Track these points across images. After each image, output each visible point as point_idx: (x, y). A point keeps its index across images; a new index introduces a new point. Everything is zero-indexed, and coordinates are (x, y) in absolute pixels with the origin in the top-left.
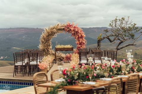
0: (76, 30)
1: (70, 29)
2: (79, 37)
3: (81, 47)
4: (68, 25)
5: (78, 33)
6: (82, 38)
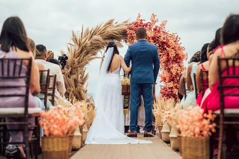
0: (161, 39)
2: (168, 60)
4: (139, 22)
5: (165, 47)
6: (179, 62)
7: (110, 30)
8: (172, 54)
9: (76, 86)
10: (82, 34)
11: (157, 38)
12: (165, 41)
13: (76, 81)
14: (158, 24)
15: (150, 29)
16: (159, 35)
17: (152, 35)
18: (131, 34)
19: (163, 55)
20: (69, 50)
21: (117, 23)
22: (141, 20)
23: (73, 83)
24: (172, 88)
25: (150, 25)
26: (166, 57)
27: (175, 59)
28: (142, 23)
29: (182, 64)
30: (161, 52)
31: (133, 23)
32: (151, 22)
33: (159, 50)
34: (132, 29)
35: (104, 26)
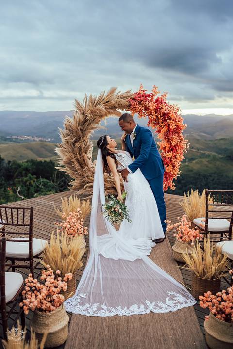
1: (145, 106)
3: (175, 156)
4: (142, 93)
5: (167, 118)
6: (178, 133)
7: (114, 100)
8: (173, 127)
9: (80, 155)
10: (86, 102)
11: (158, 110)
12: (166, 112)
14: (159, 95)
15: (151, 100)
16: (161, 106)
17: (155, 107)
18: (134, 105)
19: (164, 126)
20: (75, 118)
21: (119, 92)
22: (144, 91)
23: (77, 150)
24: (171, 158)
26: (166, 129)
27: (175, 130)
28: (144, 94)
29: (181, 134)
30: (162, 123)
31: (136, 93)
32: (153, 93)
33: (160, 121)
34: (135, 100)
35: (108, 96)
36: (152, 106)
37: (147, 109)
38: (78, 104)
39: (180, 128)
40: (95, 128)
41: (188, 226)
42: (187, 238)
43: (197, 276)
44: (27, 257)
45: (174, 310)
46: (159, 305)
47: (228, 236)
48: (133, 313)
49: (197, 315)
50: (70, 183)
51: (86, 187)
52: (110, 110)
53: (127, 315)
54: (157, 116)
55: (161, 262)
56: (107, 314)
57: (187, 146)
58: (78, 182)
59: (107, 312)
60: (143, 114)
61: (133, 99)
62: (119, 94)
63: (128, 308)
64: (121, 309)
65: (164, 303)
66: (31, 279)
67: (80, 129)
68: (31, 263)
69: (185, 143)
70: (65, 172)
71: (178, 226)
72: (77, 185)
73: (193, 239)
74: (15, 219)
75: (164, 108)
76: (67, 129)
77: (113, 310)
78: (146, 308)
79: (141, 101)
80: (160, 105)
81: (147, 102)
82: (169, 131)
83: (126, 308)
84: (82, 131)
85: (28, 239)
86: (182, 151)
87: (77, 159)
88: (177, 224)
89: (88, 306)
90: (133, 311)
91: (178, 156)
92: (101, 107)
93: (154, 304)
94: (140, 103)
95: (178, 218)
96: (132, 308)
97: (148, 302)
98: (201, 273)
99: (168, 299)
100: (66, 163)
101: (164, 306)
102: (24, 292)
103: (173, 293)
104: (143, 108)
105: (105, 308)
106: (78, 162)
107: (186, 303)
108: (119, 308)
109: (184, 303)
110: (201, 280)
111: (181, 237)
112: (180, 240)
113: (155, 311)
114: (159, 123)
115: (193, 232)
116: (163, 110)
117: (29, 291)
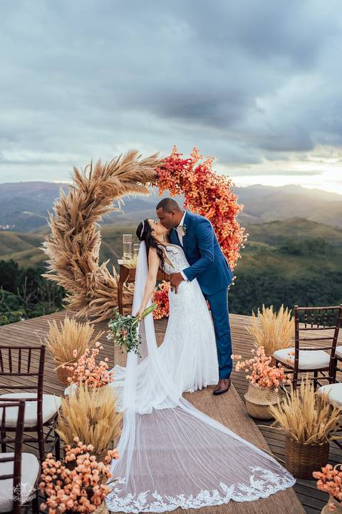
0: (208, 186)
1: (181, 178)
2: (217, 213)
3: (227, 254)
4: (175, 158)
5: (214, 197)
6: (231, 219)
7: (133, 170)
8: (224, 209)
9: (81, 254)
10: (90, 174)
11: (201, 183)
12: (213, 187)
13: (81, 245)
14: (200, 162)
15: (190, 170)
16: (204, 177)
17: (196, 180)
18: (164, 177)
19: (210, 208)
20: (72, 197)
21: (139, 157)
22: (178, 155)
23: (76, 248)
25: (191, 164)
26: (214, 212)
27: (226, 214)
28: (179, 159)
29: (235, 221)
30: (207, 204)
31: (166, 159)
32: (192, 158)
33: (204, 200)
34: (165, 169)
35: (124, 163)
36: (193, 178)
37: (183, 182)
38: (78, 175)
39: (232, 212)
40: (104, 212)
41: (267, 363)
42: (268, 381)
43: (295, 440)
44: (34, 425)
45: (266, 495)
46: (242, 489)
47: (327, 376)
48: (203, 505)
49: (301, 501)
50: (64, 300)
51: (92, 305)
52: (128, 185)
53: (195, 507)
54: (199, 193)
55: (229, 420)
56: (165, 508)
57: (244, 239)
58: (79, 297)
59: (164, 505)
60: (176, 191)
61: (162, 168)
62: (140, 160)
63: (195, 497)
64: (184, 499)
65: (249, 485)
66: (52, 461)
67: (83, 216)
68: (40, 435)
69: (242, 232)
70: (58, 282)
71: (251, 365)
72: (77, 301)
73: (277, 382)
74: (15, 364)
75: (210, 180)
76: (59, 215)
77: (173, 500)
78: (223, 495)
79: (175, 171)
80: (202, 176)
81: (183, 173)
82: (217, 215)
83: (191, 496)
84: (84, 217)
85: (35, 396)
86: (237, 245)
87: (77, 261)
88: (251, 360)
89: (132, 497)
90: (204, 502)
91: (231, 254)
92: (115, 179)
93: (232, 487)
94: (172, 173)
95: (253, 351)
96: (200, 496)
97: (222, 485)
98: (301, 435)
99: (252, 478)
100: (60, 267)
101: (250, 491)
102: (42, 484)
103: (258, 469)
104: (178, 181)
105: (159, 498)
106: (79, 267)
107: (281, 483)
108: (181, 497)
109: (278, 484)
110: (301, 446)
111: (257, 381)
112: (257, 385)
113: (237, 499)
114: (201, 204)
115: (276, 372)
116: (209, 184)
117: (50, 482)
